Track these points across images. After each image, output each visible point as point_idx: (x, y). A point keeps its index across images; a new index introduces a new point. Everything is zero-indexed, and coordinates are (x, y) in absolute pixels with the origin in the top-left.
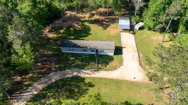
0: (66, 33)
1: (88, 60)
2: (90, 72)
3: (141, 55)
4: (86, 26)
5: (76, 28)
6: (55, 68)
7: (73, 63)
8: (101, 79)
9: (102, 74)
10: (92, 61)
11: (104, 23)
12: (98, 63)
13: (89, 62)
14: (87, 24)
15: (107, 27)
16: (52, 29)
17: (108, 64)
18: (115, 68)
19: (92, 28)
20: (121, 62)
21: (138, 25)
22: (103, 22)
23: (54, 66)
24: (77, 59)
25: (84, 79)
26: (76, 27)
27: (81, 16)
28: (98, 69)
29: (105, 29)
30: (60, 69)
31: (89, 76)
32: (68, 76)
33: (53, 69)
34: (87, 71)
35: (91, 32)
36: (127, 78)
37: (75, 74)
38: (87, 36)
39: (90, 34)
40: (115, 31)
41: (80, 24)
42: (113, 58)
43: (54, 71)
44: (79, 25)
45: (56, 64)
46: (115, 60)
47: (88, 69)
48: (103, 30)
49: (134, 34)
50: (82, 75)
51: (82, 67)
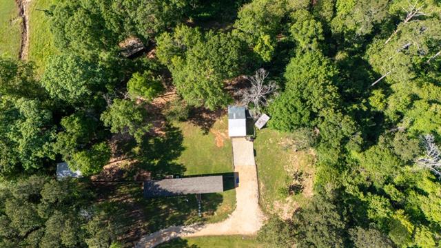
0: (145, 155)
1: (187, 207)
2: (192, 229)
3: (262, 185)
4: (174, 129)
5: (157, 138)
6: (144, 228)
7: (167, 217)
8: (209, 237)
9: (210, 229)
10: (194, 208)
11: (204, 115)
12: (202, 210)
13: (188, 210)
14: (175, 124)
15: (210, 126)
16: (118, 148)
17: (215, 210)
18: (225, 216)
19: (184, 133)
20: (234, 202)
21: (260, 122)
22: (201, 112)
23: (143, 225)
24: (171, 206)
25: (186, 241)
26: (157, 135)
27: (162, 104)
28: (203, 222)
29: (207, 133)
30: (153, 229)
31: (193, 235)
32: (164, 239)
33: (143, 231)
34: (188, 228)
35: (184, 144)
36: (241, 232)
37: (173, 235)
38: (179, 154)
39: (183, 149)
40: (223, 134)
41: (163, 127)
42: (221, 196)
43: (144, 234)
44: (162, 130)
45: (144, 222)
46: (225, 200)
47: (189, 224)
48: (204, 134)
49: (253, 139)
50: (183, 236)
51: (179, 222)
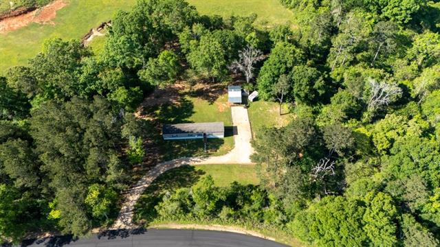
0: (165, 115)
1: (195, 146)
2: (199, 160)
3: (254, 134)
4: (187, 101)
5: (174, 106)
6: (160, 158)
7: (180, 151)
8: (212, 165)
9: (213, 160)
10: (201, 147)
11: (210, 94)
12: (207, 149)
13: (197, 149)
14: (187, 98)
15: (214, 100)
16: (144, 110)
17: (218, 149)
18: (226, 152)
19: (195, 104)
20: (232, 145)
21: (252, 95)
22: (208, 92)
23: (158, 157)
24: (182, 146)
25: (194, 167)
26: (174, 104)
27: (179, 87)
28: (208, 155)
29: (212, 104)
30: (166, 159)
31: (199, 163)
32: (176, 166)
33: (159, 160)
34: (195, 159)
35: (194, 110)
36: (240, 163)
37: (183, 163)
38: (190, 116)
39: (194, 113)
40: (224, 105)
41: (179, 100)
42: (223, 140)
43: (159, 162)
45: (160, 154)
46: (225, 143)
47: (197, 156)
49: (247, 107)
50: (191, 164)
51: (189, 155)
